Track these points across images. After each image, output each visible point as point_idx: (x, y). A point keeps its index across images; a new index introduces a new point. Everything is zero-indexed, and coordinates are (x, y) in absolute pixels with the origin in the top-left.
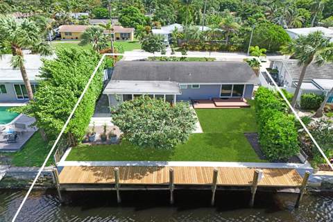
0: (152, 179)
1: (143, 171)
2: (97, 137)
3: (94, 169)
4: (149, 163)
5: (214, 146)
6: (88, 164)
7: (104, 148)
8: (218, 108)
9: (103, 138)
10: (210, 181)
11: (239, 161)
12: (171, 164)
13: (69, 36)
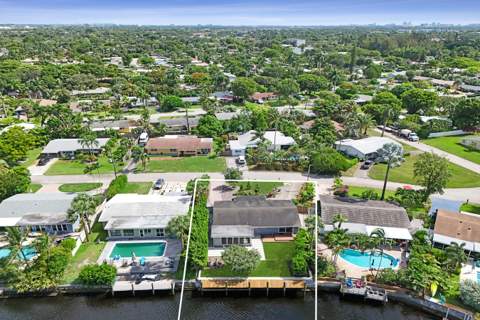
0: (241, 285)
1: (237, 282)
2: (212, 264)
3: (216, 281)
4: (239, 278)
5: (270, 268)
6: (211, 279)
7: (216, 269)
8: (277, 242)
9: (215, 264)
10: (265, 286)
11: (281, 276)
12: (249, 278)
13: (155, 152)
